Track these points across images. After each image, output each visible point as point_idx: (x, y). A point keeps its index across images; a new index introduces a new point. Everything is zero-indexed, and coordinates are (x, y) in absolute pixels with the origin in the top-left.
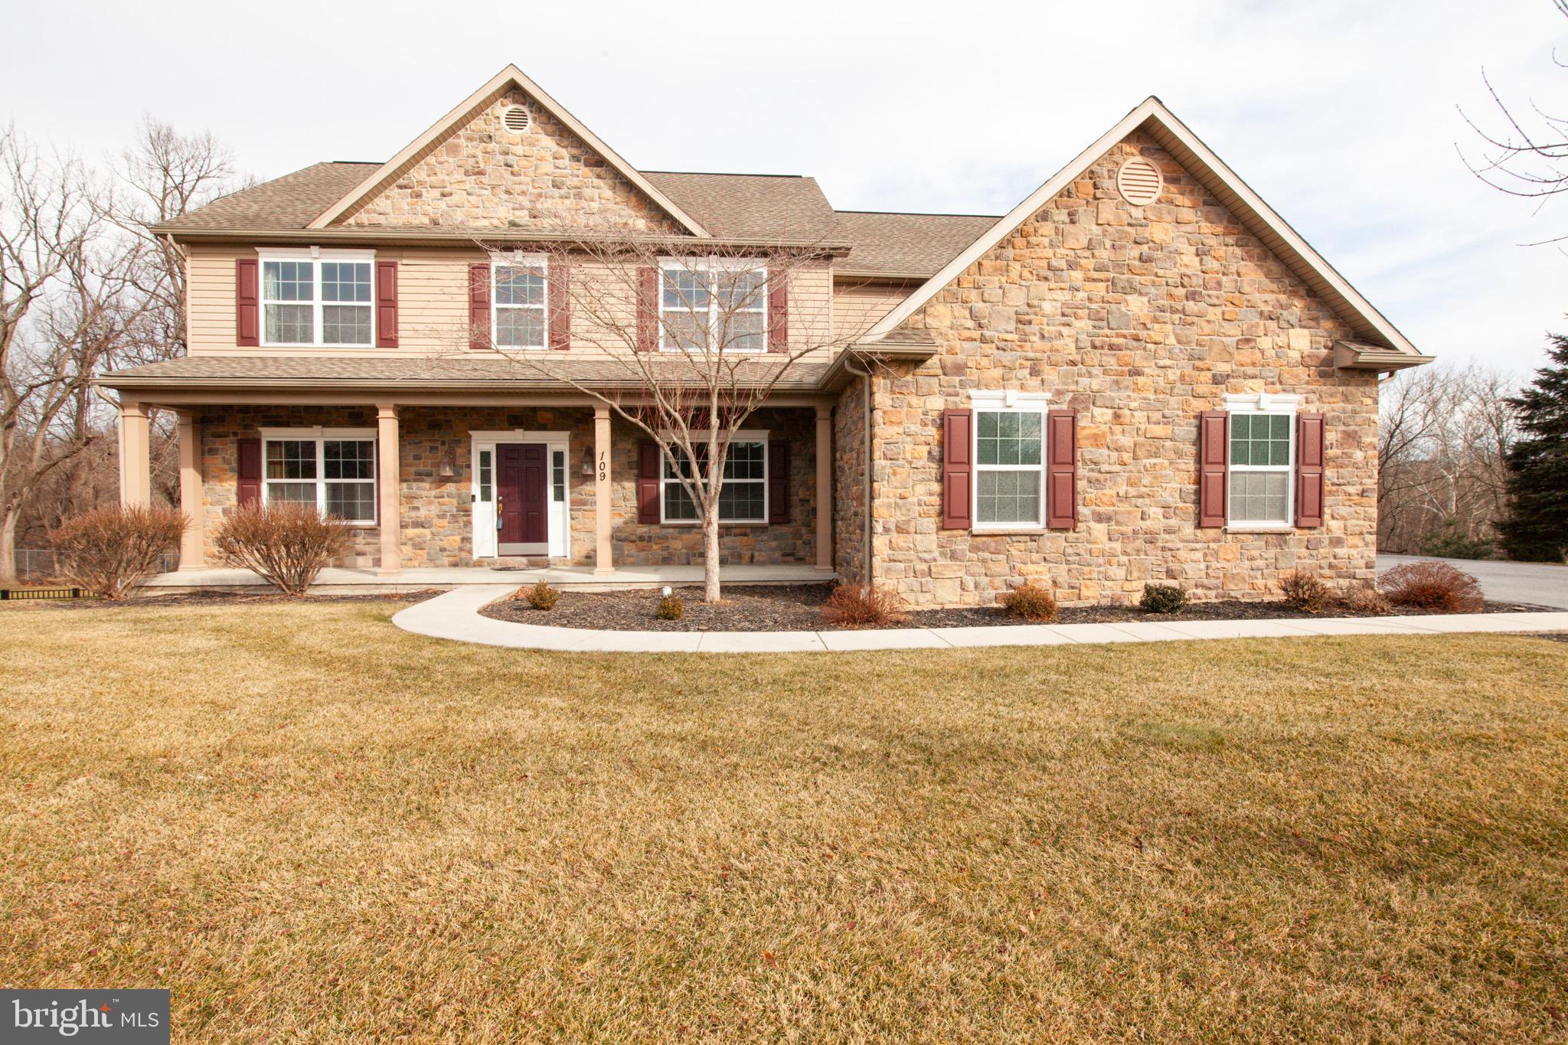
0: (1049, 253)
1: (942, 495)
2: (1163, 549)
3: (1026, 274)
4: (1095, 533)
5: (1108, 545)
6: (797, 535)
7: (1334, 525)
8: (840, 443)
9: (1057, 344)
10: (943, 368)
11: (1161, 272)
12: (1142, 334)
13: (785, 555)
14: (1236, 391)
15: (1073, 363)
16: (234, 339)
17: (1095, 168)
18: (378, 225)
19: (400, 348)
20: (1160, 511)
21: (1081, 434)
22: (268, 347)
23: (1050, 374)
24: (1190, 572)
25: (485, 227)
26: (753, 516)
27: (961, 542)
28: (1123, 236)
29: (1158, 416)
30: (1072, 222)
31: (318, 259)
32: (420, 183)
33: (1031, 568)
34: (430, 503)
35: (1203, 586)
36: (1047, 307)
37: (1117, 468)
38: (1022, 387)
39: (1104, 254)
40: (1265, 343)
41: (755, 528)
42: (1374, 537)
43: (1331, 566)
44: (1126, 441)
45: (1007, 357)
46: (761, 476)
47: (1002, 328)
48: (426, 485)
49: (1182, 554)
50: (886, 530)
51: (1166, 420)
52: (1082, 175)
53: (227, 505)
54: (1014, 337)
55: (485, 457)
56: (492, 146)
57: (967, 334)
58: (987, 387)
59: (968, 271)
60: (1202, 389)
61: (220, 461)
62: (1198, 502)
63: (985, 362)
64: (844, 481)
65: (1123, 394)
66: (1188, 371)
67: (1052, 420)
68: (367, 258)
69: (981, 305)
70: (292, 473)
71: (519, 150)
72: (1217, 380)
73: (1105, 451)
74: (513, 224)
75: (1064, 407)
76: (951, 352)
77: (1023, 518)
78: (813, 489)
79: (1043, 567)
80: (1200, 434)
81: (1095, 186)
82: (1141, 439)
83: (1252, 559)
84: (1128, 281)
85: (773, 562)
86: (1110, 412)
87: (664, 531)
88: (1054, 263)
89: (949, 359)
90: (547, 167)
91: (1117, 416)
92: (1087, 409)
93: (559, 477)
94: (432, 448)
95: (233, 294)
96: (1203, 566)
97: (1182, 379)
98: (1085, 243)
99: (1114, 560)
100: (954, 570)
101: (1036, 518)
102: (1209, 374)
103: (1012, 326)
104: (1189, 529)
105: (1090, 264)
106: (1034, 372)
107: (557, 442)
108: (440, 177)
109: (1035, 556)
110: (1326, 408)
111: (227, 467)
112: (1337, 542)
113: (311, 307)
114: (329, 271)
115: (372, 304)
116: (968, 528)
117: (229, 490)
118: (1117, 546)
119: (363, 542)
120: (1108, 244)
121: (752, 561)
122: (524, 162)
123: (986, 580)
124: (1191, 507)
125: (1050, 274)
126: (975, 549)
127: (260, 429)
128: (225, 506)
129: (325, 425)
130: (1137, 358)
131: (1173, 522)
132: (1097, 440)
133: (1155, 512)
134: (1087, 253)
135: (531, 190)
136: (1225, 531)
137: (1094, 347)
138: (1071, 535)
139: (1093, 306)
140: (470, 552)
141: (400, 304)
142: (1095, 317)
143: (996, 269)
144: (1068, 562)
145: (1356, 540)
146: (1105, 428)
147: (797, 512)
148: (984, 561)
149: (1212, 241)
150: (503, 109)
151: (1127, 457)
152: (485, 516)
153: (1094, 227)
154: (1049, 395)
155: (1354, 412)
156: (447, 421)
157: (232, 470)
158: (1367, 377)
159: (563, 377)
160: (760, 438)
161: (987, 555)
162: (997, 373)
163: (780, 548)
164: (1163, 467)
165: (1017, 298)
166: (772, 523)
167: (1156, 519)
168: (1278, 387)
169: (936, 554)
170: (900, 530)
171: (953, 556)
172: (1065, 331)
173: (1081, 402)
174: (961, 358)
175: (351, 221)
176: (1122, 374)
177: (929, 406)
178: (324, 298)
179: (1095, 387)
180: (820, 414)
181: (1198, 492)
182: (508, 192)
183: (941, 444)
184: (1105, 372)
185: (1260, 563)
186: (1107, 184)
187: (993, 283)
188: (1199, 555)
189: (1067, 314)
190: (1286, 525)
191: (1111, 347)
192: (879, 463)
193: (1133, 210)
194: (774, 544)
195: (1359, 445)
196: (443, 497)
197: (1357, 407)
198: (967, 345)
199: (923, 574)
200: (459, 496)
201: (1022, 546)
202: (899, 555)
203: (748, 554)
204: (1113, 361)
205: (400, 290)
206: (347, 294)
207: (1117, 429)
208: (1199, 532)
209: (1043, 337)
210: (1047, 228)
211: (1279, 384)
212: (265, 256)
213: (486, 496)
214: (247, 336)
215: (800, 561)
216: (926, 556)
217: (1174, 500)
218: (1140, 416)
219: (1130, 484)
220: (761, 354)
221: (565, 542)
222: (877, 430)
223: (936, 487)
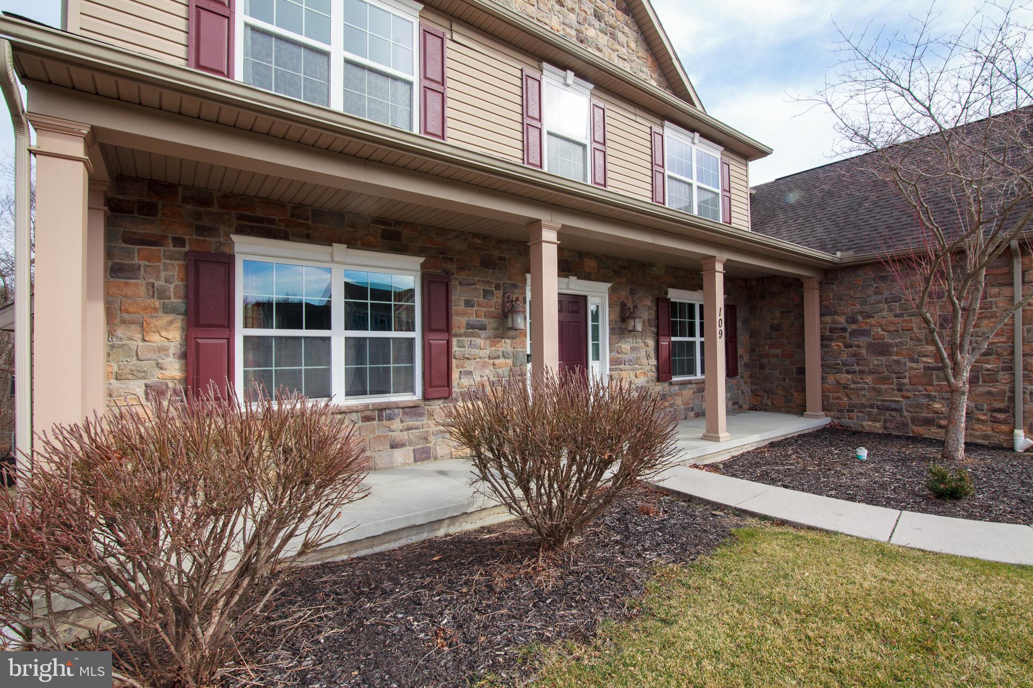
13: (734, 404)
34: (484, 366)
48: (479, 341)
53: (156, 377)
61: (142, 291)
68: (409, 13)
87: (672, 389)
93: (595, 334)
107: (597, 294)
111: (157, 303)
113: (325, 54)
115: (415, 79)
117: (162, 349)
119: (401, 426)
127: (234, 237)
128: (152, 381)
141: (449, 93)
156: (500, 258)
157: (167, 310)
163: (731, 398)
178: (348, 49)
194: (729, 395)
196: (498, 357)
200: (515, 356)
205: (448, 72)
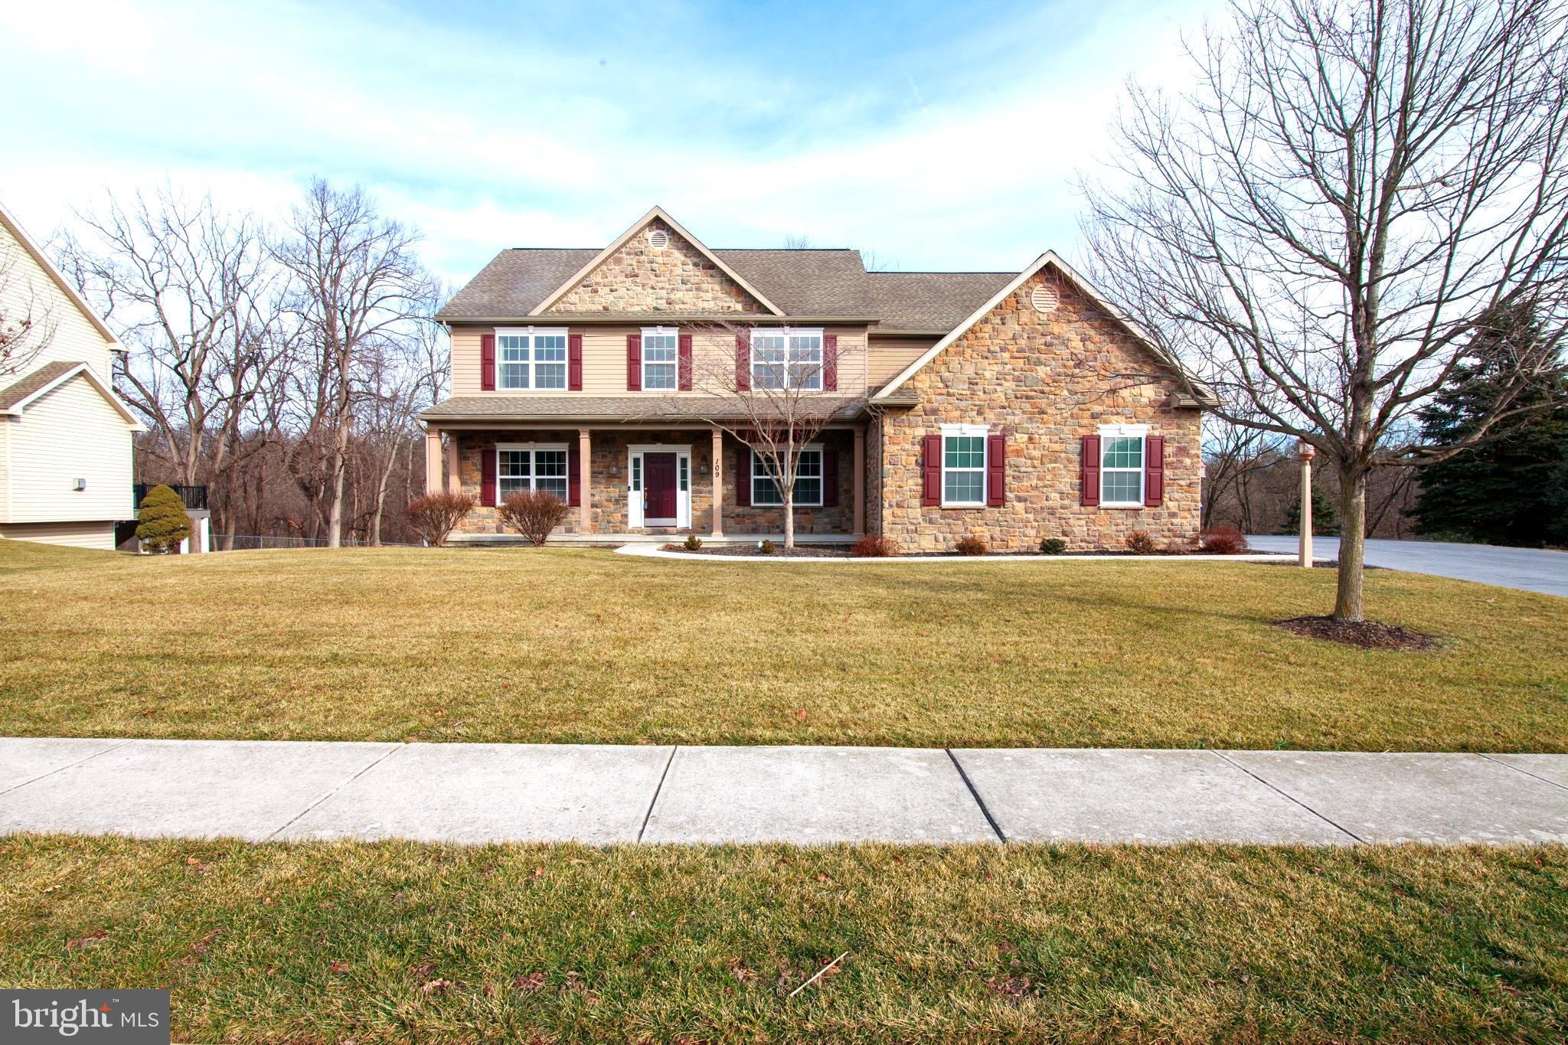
0: (989, 342)
1: (923, 485)
2: (1060, 518)
3: (975, 355)
4: (1017, 508)
5: (1025, 516)
6: (843, 513)
7: (1171, 504)
8: (869, 453)
9: (994, 396)
10: (925, 411)
11: (1058, 352)
12: (1046, 389)
13: (834, 527)
14: (1106, 422)
15: (1004, 407)
16: (480, 386)
17: (1018, 292)
18: (571, 312)
19: (584, 391)
20: (1058, 496)
21: (1008, 449)
22: (501, 391)
23: (990, 415)
24: (1077, 534)
25: (638, 312)
26: (812, 502)
27: (935, 514)
28: (1034, 331)
29: (1057, 438)
30: (1003, 324)
31: (532, 334)
32: (597, 284)
33: (978, 529)
34: (602, 492)
35: (1086, 541)
36: (988, 374)
37: (1031, 469)
38: (973, 422)
39: (1023, 342)
40: (1125, 393)
41: (813, 509)
42: (1199, 513)
43: (1169, 530)
44: (1036, 453)
45: (963, 404)
46: (818, 474)
47: (961, 388)
49: (1072, 521)
50: (891, 506)
51: (1062, 441)
52: (1010, 296)
53: (475, 492)
54: (968, 392)
55: (636, 461)
56: (643, 258)
57: (939, 391)
58: (951, 422)
59: (940, 354)
60: (1084, 422)
61: (471, 464)
62: (1081, 490)
63: (950, 407)
64: (871, 477)
65: (1035, 425)
66: (1076, 410)
67: (991, 439)
68: (563, 333)
69: (947, 374)
70: (515, 472)
71: (660, 260)
72: (1094, 416)
73: (1024, 460)
74: (656, 309)
75: (998, 433)
76: (930, 401)
77: (973, 499)
78: (852, 482)
79: (984, 528)
80: (1082, 449)
81: (1017, 302)
82: (1046, 452)
83: (1117, 525)
84: (1038, 358)
85: (826, 532)
86: (1026, 436)
87: (753, 511)
88: (992, 348)
89: (928, 406)
90: (678, 271)
91: (1030, 439)
92: (1012, 434)
93: (684, 474)
94: (603, 456)
95: (479, 357)
96: (1085, 529)
97: (1072, 416)
98: (1011, 336)
99: (1029, 525)
100: (931, 530)
101: (981, 500)
102: (1089, 413)
103: (966, 386)
104: (1076, 507)
105: (1014, 348)
106: (980, 413)
107: (684, 452)
108: (610, 279)
109: (980, 522)
110: (1165, 433)
111: (474, 468)
112: (1173, 515)
113: (527, 365)
114: (539, 341)
115: (566, 362)
116: (939, 504)
118: (1031, 517)
120: (1025, 336)
121: (811, 531)
122: (663, 268)
123: (950, 536)
124: (1077, 493)
125: (989, 355)
126: (943, 517)
127: (496, 444)
128: (473, 493)
129: (536, 441)
130: (1043, 402)
131: (1066, 502)
132: (1018, 453)
133: (1055, 496)
134: (1012, 342)
135: (667, 286)
136: (1099, 508)
137: (1016, 398)
138: (1002, 509)
139: (1016, 373)
140: (626, 523)
141: (584, 362)
142: (1017, 380)
143: (956, 353)
144: (1000, 526)
145: (1186, 514)
146: (1023, 446)
147: (842, 498)
148: (949, 524)
149: (1092, 333)
150: (650, 235)
151: (1037, 463)
152: (636, 500)
153: (1017, 327)
154: (988, 427)
155: (1184, 435)
156: (615, 439)
157: (478, 470)
158: (1193, 413)
159: (691, 412)
160: (819, 448)
161: (951, 521)
162: (958, 413)
163: (830, 523)
164: (1059, 469)
165: (969, 370)
166: (825, 505)
167: (1055, 499)
168: (1134, 420)
169: (921, 520)
170: (899, 506)
171: (931, 522)
172: (999, 388)
173: (1008, 430)
174: (936, 405)
175: (554, 309)
176: (1034, 413)
177: (916, 433)
178: (536, 359)
179: (1017, 422)
180: (856, 434)
181: (1081, 484)
182: (653, 288)
183: (923, 455)
184: (1023, 413)
185: (1122, 527)
186: (1025, 300)
187: (955, 362)
188: (1083, 522)
189: (1000, 377)
190: (1140, 504)
191: (1027, 397)
192: (887, 467)
193: (1041, 316)
194: (827, 520)
195: (1188, 455)
196: (609, 488)
197: (1186, 432)
198: (938, 397)
199: (912, 532)
200: (620, 487)
201: (972, 516)
202: (898, 520)
203: (809, 526)
204: (1028, 405)
205: (583, 353)
206: (550, 356)
207: (1031, 446)
208: (1083, 509)
209: (985, 392)
210: (988, 328)
211: (1133, 418)
212: (500, 333)
213: (637, 487)
214: (488, 384)
215: (844, 531)
216: (915, 521)
217: (1067, 489)
218: (1045, 439)
219: (1039, 479)
220: (819, 391)
221: (687, 517)
222: (886, 448)
223: (920, 481)
